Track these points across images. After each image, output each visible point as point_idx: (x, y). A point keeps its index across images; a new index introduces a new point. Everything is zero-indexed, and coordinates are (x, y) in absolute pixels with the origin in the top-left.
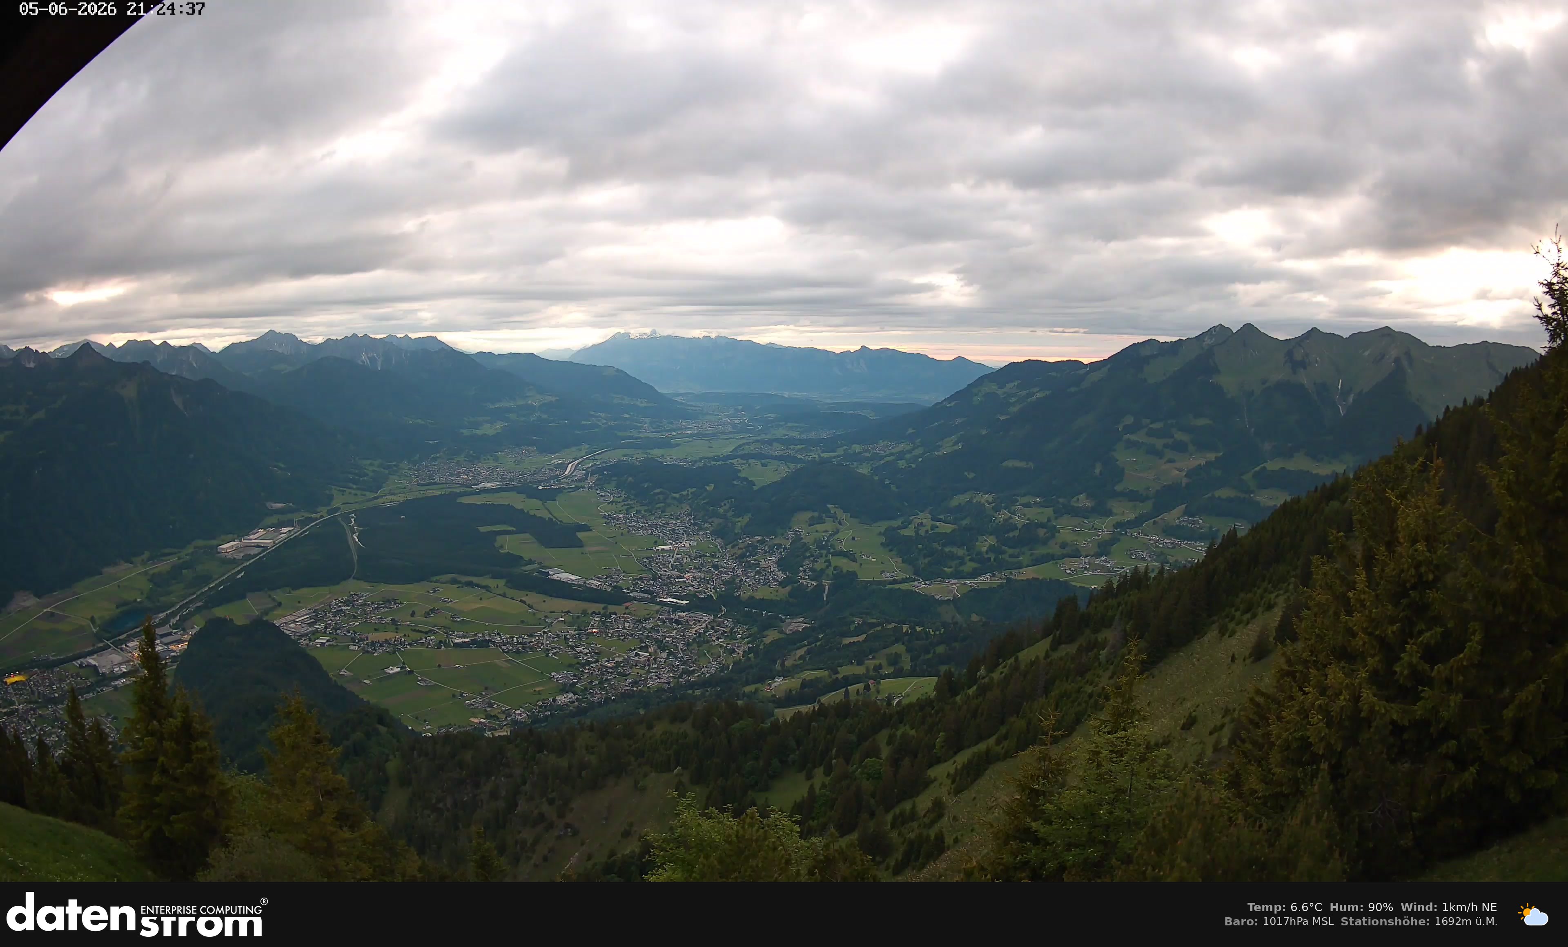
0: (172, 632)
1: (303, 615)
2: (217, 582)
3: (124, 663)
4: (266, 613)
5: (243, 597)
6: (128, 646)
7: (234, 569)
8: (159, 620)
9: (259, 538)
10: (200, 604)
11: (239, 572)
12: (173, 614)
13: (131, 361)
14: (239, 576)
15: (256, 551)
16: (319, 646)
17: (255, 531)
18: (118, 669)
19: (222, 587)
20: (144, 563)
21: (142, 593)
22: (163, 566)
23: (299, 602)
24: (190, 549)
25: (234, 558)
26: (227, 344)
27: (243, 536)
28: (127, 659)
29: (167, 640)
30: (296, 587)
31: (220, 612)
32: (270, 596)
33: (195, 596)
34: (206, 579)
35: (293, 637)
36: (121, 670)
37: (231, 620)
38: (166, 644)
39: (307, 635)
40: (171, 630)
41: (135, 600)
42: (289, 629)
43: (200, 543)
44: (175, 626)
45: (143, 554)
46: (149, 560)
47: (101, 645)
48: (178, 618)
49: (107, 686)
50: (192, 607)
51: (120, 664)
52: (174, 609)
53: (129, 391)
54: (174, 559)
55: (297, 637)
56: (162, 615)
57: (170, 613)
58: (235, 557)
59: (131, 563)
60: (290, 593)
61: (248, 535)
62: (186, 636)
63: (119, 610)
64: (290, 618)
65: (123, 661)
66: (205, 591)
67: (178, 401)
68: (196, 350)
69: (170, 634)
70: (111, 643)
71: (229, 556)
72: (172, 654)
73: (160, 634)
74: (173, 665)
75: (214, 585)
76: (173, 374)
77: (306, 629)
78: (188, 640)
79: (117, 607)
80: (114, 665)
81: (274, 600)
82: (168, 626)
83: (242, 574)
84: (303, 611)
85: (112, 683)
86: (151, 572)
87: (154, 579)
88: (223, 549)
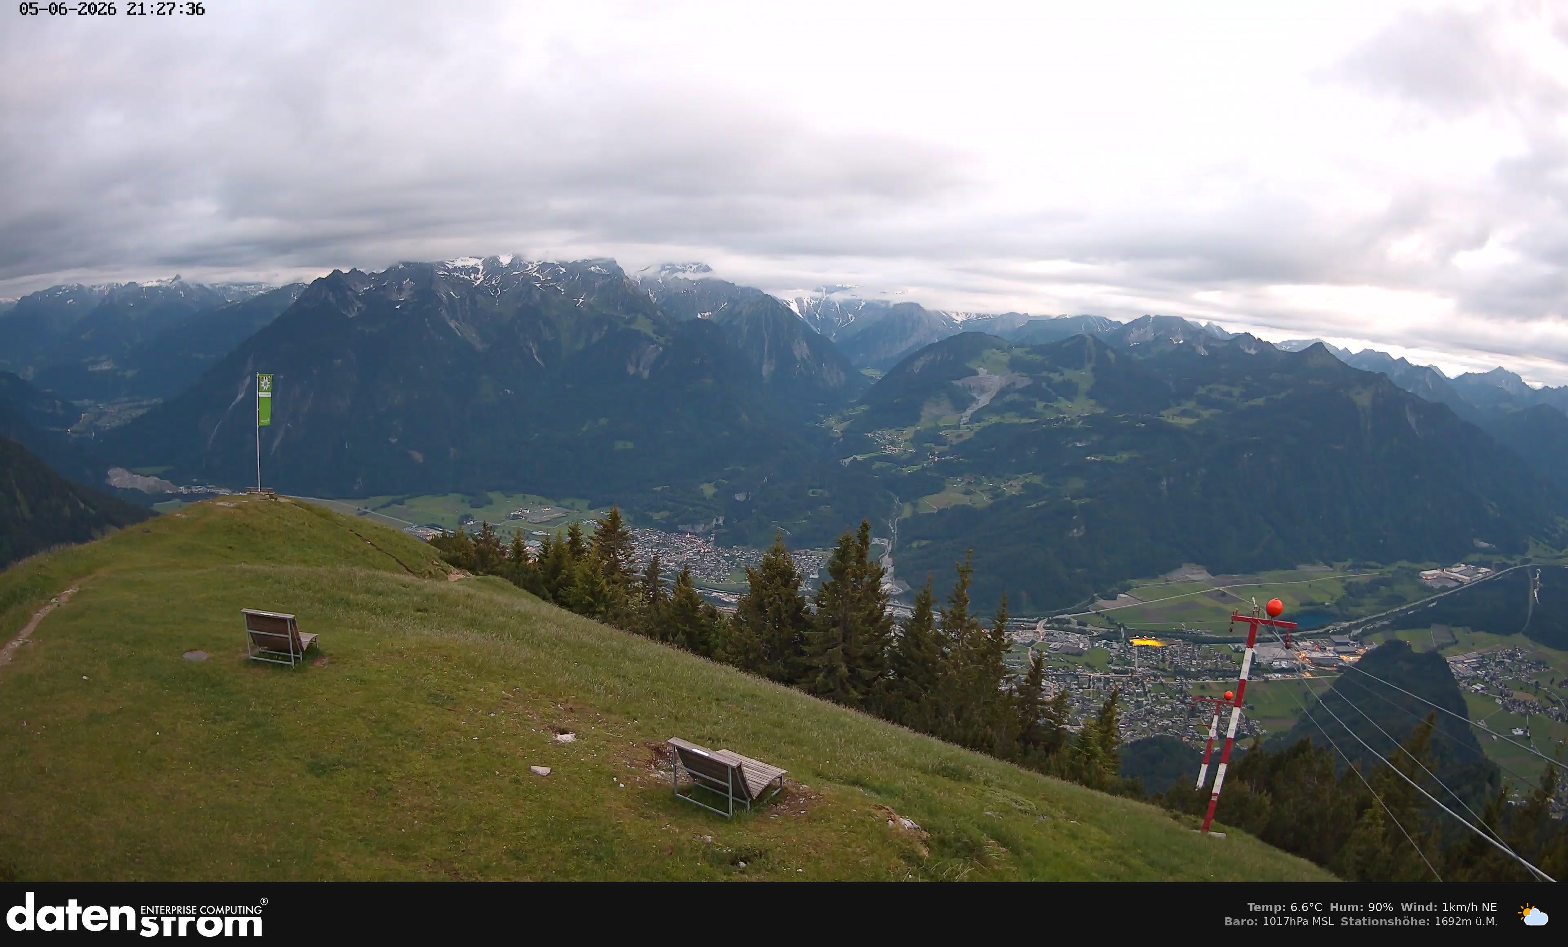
0: (1349, 643)
1: (1472, 658)
2: (1410, 606)
3: (1287, 659)
4: (1442, 647)
5: (1427, 626)
6: (1298, 645)
7: (1428, 597)
8: (1341, 628)
9: (1459, 573)
10: (1386, 623)
11: (1432, 601)
12: (1357, 626)
13: (1368, 370)
14: (1431, 605)
15: (1454, 584)
16: (1473, 691)
17: (1457, 565)
18: (1278, 663)
19: (1412, 612)
20: (1344, 570)
21: (1332, 599)
22: (1362, 577)
23: (1473, 645)
24: (1394, 568)
25: (1432, 587)
26: (1461, 373)
27: (1446, 567)
28: (1292, 657)
29: (1341, 648)
30: (1475, 629)
31: (1402, 635)
32: (1451, 632)
33: (1384, 614)
34: (1400, 600)
35: (1455, 677)
36: (1281, 665)
37: (1410, 646)
38: (1339, 653)
39: (1468, 677)
40: (1349, 641)
41: (1323, 604)
42: (1455, 668)
43: (1405, 563)
44: (1355, 638)
45: (1346, 560)
46: (1350, 567)
47: (1270, 636)
48: (1360, 631)
49: (1258, 676)
50: (1378, 624)
51: (1283, 659)
52: (1360, 621)
53: (1364, 399)
54: (1375, 573)
55: (1459, 678)
56: (1346, 624)
57: (1354, 624)
58: (1434, 585)
59: (1331, 566)
60: (1469, 633)
61: (1451, 567)
62: (1361, 650)
63: (1302, 608)
64: (1461, 658)
65: (1286, 657)
66: (1395, 612)
67: (1411, 419)
68: (1431, 372)
69: (1346, 644)
70: (1280, 637)
71: (1428, 583)
72: (1340, 664)
73: (1336, 641)
74: (1337, 675)
75: (1405, 608)
76: (1409, 391)
77: (1471, 673)
78: (1362, 654)
79: (1301, 605)
80: (1275, 659)
81: (1453, 636)
82: (1347, 636)
83: (1435, 604)
84: (1474, 654)
85: (1264, 675)
86: (1348, 580)
87: (1348, 587)
88: (1424, 575)
